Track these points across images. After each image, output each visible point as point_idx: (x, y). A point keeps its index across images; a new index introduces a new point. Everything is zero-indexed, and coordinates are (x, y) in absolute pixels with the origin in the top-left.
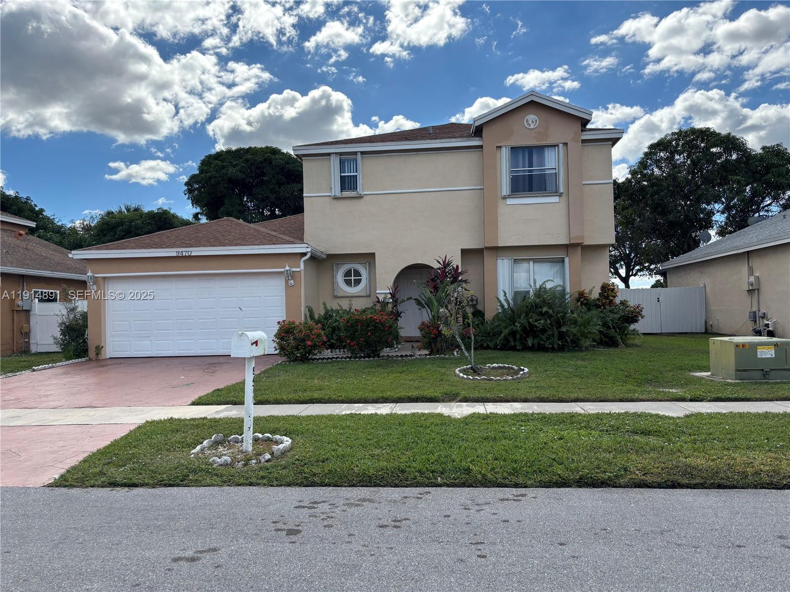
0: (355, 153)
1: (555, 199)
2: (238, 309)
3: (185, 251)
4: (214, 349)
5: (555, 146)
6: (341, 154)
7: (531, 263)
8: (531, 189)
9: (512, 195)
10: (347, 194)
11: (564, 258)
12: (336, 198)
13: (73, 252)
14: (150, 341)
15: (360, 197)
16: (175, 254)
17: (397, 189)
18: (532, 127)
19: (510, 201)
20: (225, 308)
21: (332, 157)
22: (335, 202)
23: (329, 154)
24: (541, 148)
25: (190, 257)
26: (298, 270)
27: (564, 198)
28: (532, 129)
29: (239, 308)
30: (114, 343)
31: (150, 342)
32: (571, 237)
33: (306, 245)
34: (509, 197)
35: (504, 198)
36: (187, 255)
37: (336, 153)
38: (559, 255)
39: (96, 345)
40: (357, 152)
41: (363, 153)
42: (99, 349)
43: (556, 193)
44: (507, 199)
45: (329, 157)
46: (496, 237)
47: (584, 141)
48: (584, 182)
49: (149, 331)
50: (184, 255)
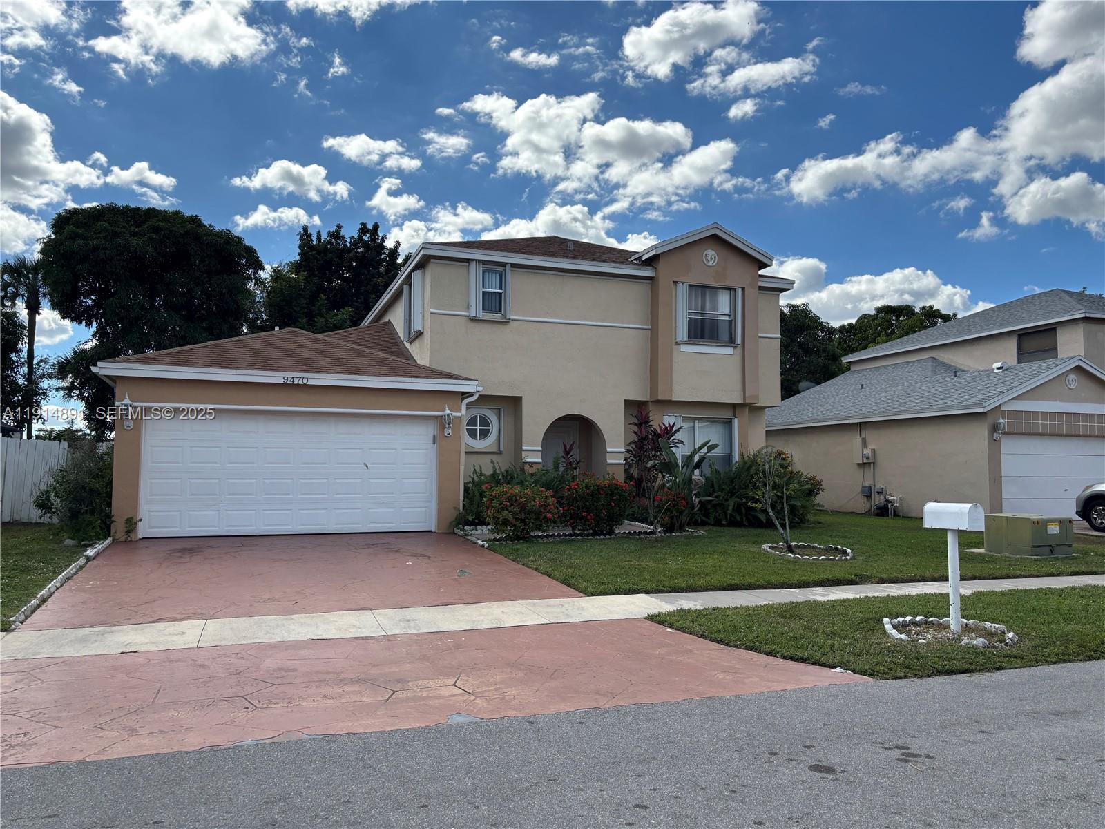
0: (504, 265)
1: (729, 351)
2: (363, 465)
3: (298, 377)
4: (323, 525)
5: (730, 289)
6: (484, 262)
7: (696, 422)
8: (702, 337)
9: (689, 341)
10: (490, 316)
11: (731, 419)
12: (474, 320)
13: (99, 364)
14: (218, 510)
15: (505, 322)
16: (281, 381)
17: (552, 317)
18: (710, 264)
19: (684, 348)
20: (342, 463)
21: (473, 265)
22: (472, 325)
23: (468, 261)
24: (715, 289)
25: (305, 386)
26: (459, 414)
27: (739, 349)
28: (711, 267)
29: (365, 464)
30: (152, 513)
31: (217, 512)
32: (747, 395)
33: (476, 383)
34: (685, 343)
35: (678, 343)
36: (301, 383)
37: (480, 261)
38: (726, 415)
39: (126, 517)
40: (507, 263)
41: (513, 265)
42: (131, 524)
43: (731, 341)
44: (681, 346)
45: (467, 264)
46: (671, 390)
47: (761, 288)
48: (760, 335)
49: (216, 495)
50: (296, 383)
